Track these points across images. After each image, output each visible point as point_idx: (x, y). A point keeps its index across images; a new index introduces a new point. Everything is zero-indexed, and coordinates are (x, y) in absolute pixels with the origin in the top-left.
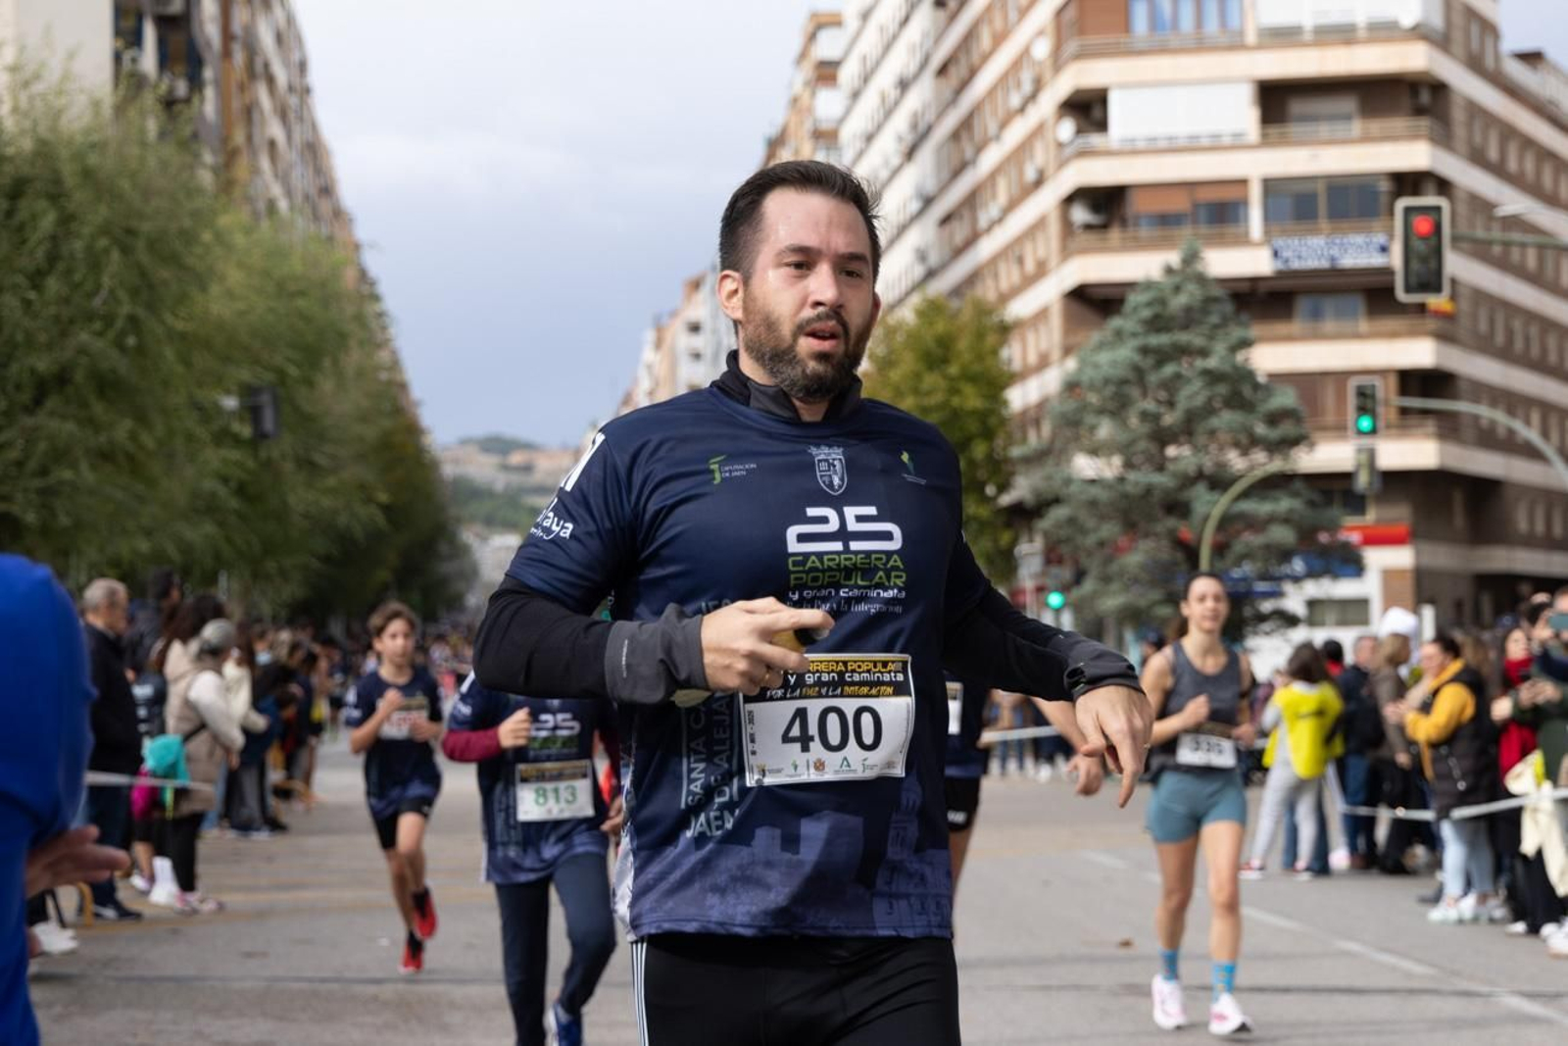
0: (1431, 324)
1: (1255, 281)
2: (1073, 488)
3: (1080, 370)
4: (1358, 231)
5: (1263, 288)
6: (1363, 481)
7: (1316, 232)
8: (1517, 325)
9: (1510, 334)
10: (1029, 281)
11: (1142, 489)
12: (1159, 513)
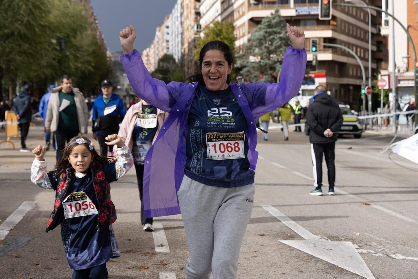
0: (331, 27)
1: (291, 17)
2: (249, 64)
3: (251, 36)
4: (315, 6)
5: (293, 19)
6: (314, 63)
7: (306, 6)
8: (351, 27)
9: (349, 29)
10: (241, 17)
11: (265, 64)
12: (268, 69)
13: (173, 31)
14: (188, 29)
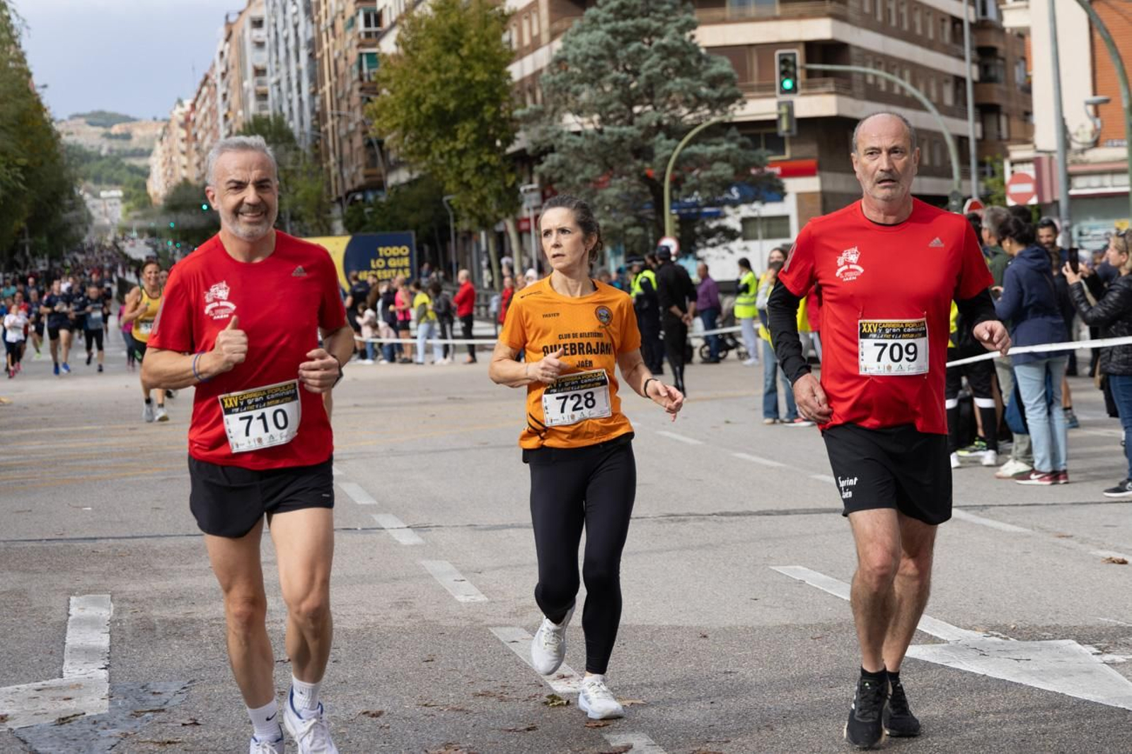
0: (829, 7)
2: (564, 140)
3: (565, 49)
6: (784, 126)
8: (893, 5)
9: (887, 12)
11: (615, 138)
12: (629, 156)
13: (276, 34)
14: (333, 26)
